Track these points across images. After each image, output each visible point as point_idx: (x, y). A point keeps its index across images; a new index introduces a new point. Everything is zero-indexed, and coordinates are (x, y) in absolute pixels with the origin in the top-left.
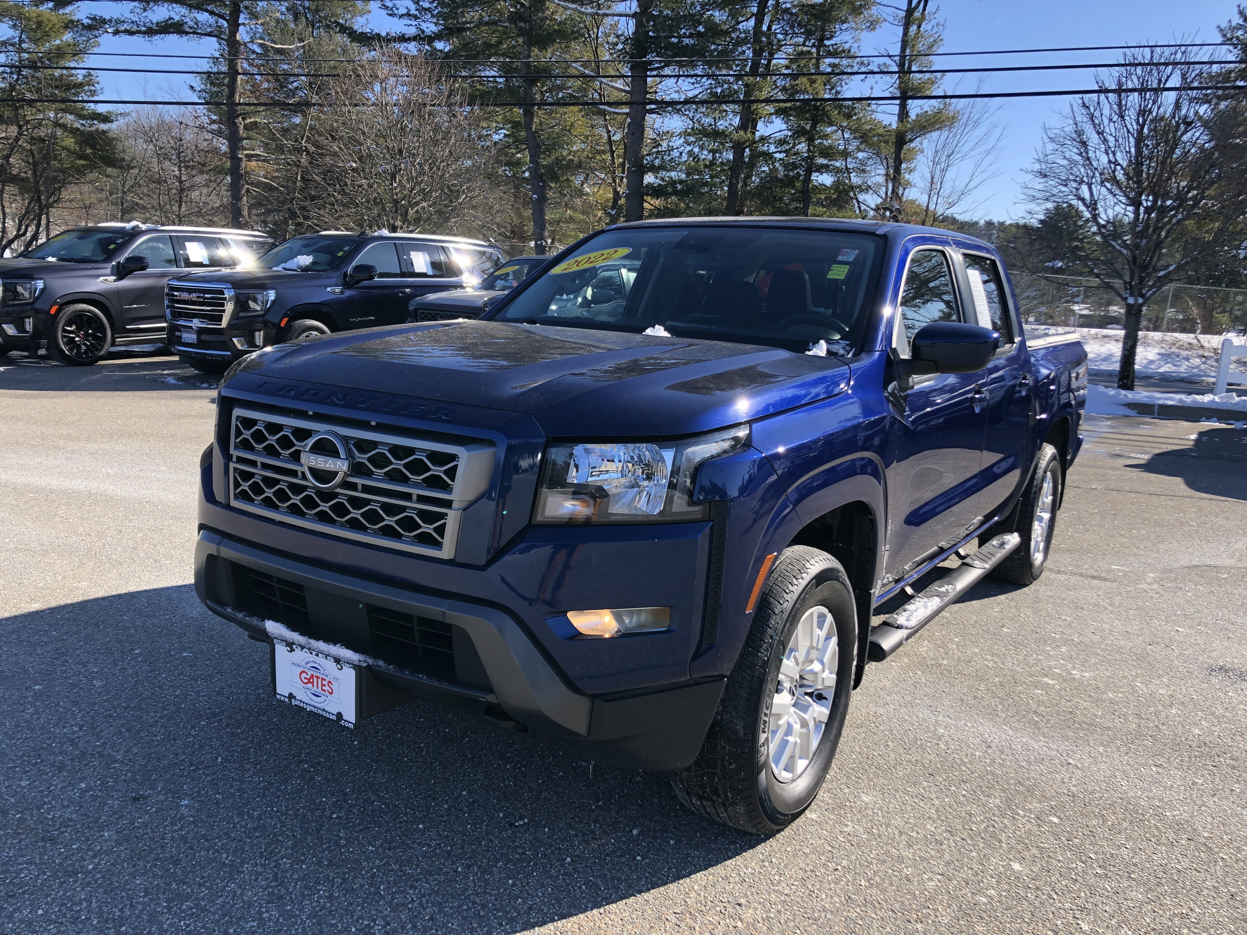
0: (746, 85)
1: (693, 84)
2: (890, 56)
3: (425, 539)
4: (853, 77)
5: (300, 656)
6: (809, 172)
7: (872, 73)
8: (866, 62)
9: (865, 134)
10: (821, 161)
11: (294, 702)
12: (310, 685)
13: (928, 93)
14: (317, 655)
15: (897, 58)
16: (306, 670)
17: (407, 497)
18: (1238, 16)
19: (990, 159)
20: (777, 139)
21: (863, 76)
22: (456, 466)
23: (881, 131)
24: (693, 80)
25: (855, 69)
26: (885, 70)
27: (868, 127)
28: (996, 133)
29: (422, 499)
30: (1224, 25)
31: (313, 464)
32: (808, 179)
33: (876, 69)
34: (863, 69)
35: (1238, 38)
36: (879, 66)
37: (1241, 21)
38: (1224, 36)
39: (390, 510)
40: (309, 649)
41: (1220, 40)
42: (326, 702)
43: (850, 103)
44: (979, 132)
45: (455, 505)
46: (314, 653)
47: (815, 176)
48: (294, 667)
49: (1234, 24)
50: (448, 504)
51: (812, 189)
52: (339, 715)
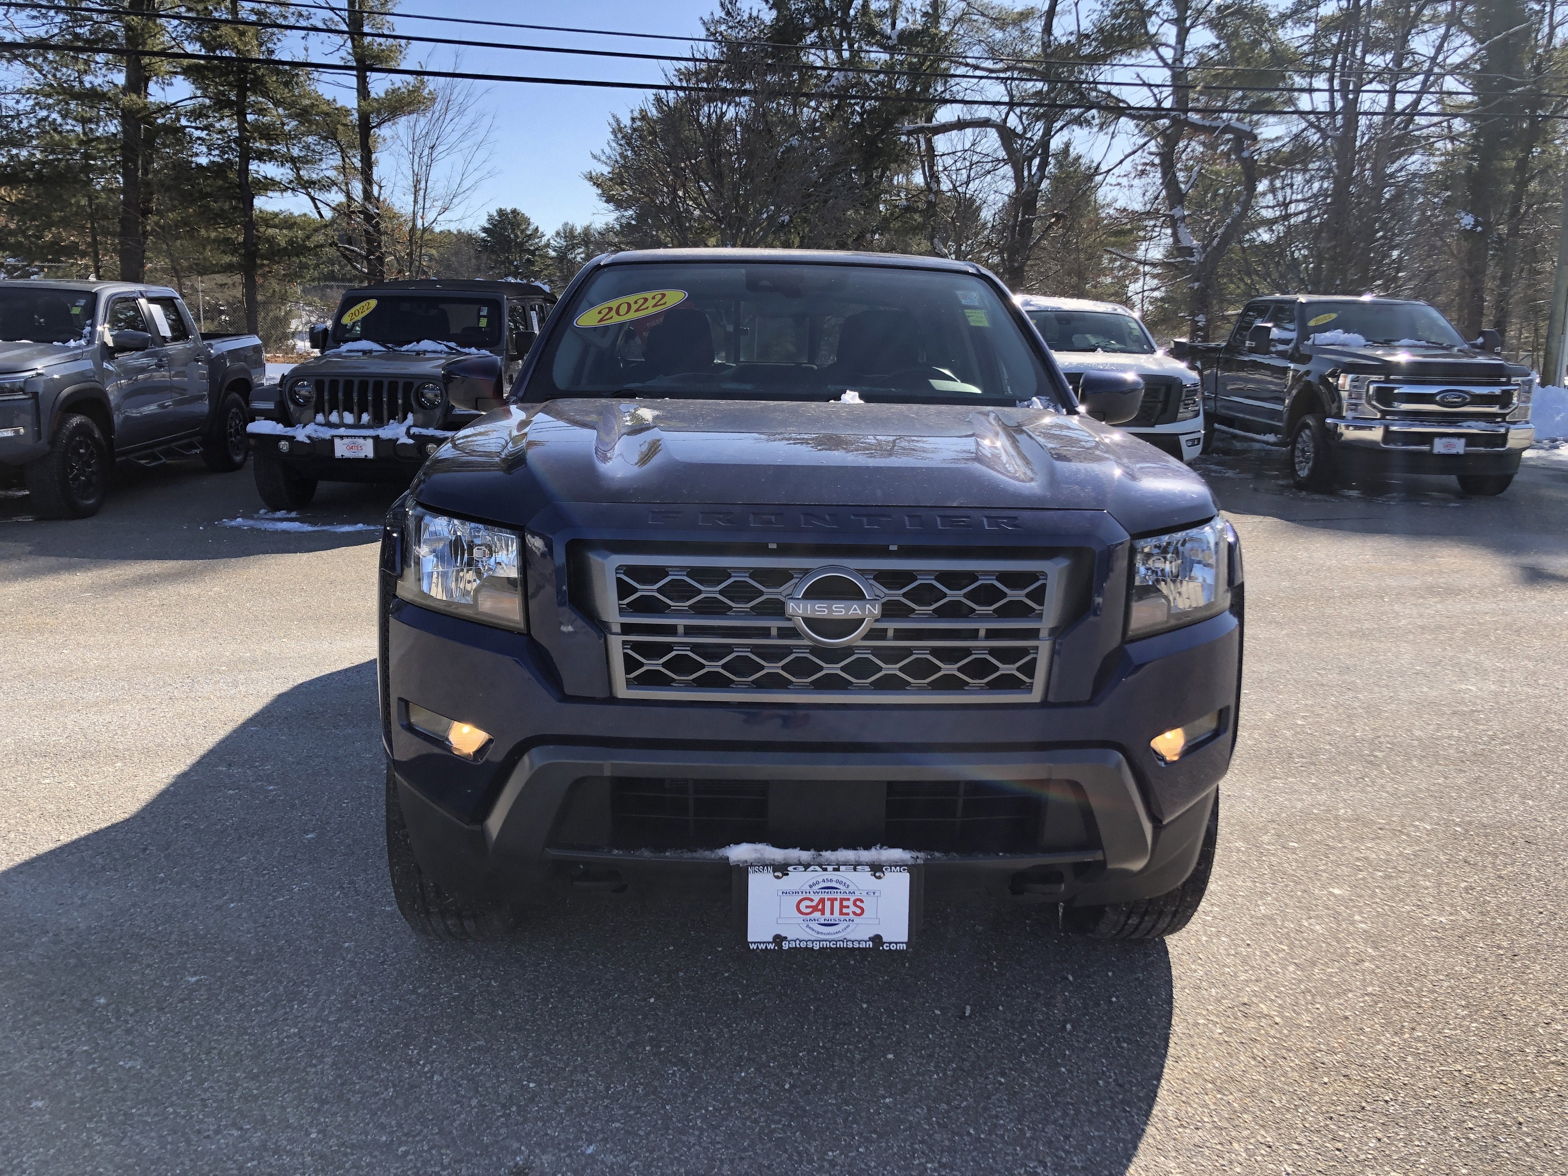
0: (129, 28)
1: (34, 17)
2: (332, 9)
3: (1008, 683)
4: (288, 32)
5: (798, 879)
6: (245, 158)
7: (316, 29)
8: (305, 13)
9: (306, 112)
10: (260, 145)
11: (785, 946)
12: (817, 915)
13: (393, 65)
14: (837, 870)
15: (345, 14)
16: (812, 896)
17: (973, 634)
18: (720, 9)
19: (481, 155)
20: (188, 108)
21: (303, 33)
22: (1044, 586)
23: (325, 108)
24: (34, 13)
25: (292, 21)
26: (333, 27)
27: (307, 102)
28: (486, 121)
29: (992, 634)
30: (707, 17)
31: (809, 614)
32: (245, 171)
33: (321, 25)
34: (303, 23)
35: (721, 33)
36: (324, 21)
37: (723, 15)
38: (708, 30)
39: (948, 655)
40: (820, 865)
41: (703, 34)
42: (849, 930)
43: (287, 68)
44: (466, 120)
45: (1044, 633)
46: (830, 868)
47: (253, 166)
48: (786, 898)
49: (716, 17)
50: (1033, 634)
51: (253, 182)
52: (877, 939)
